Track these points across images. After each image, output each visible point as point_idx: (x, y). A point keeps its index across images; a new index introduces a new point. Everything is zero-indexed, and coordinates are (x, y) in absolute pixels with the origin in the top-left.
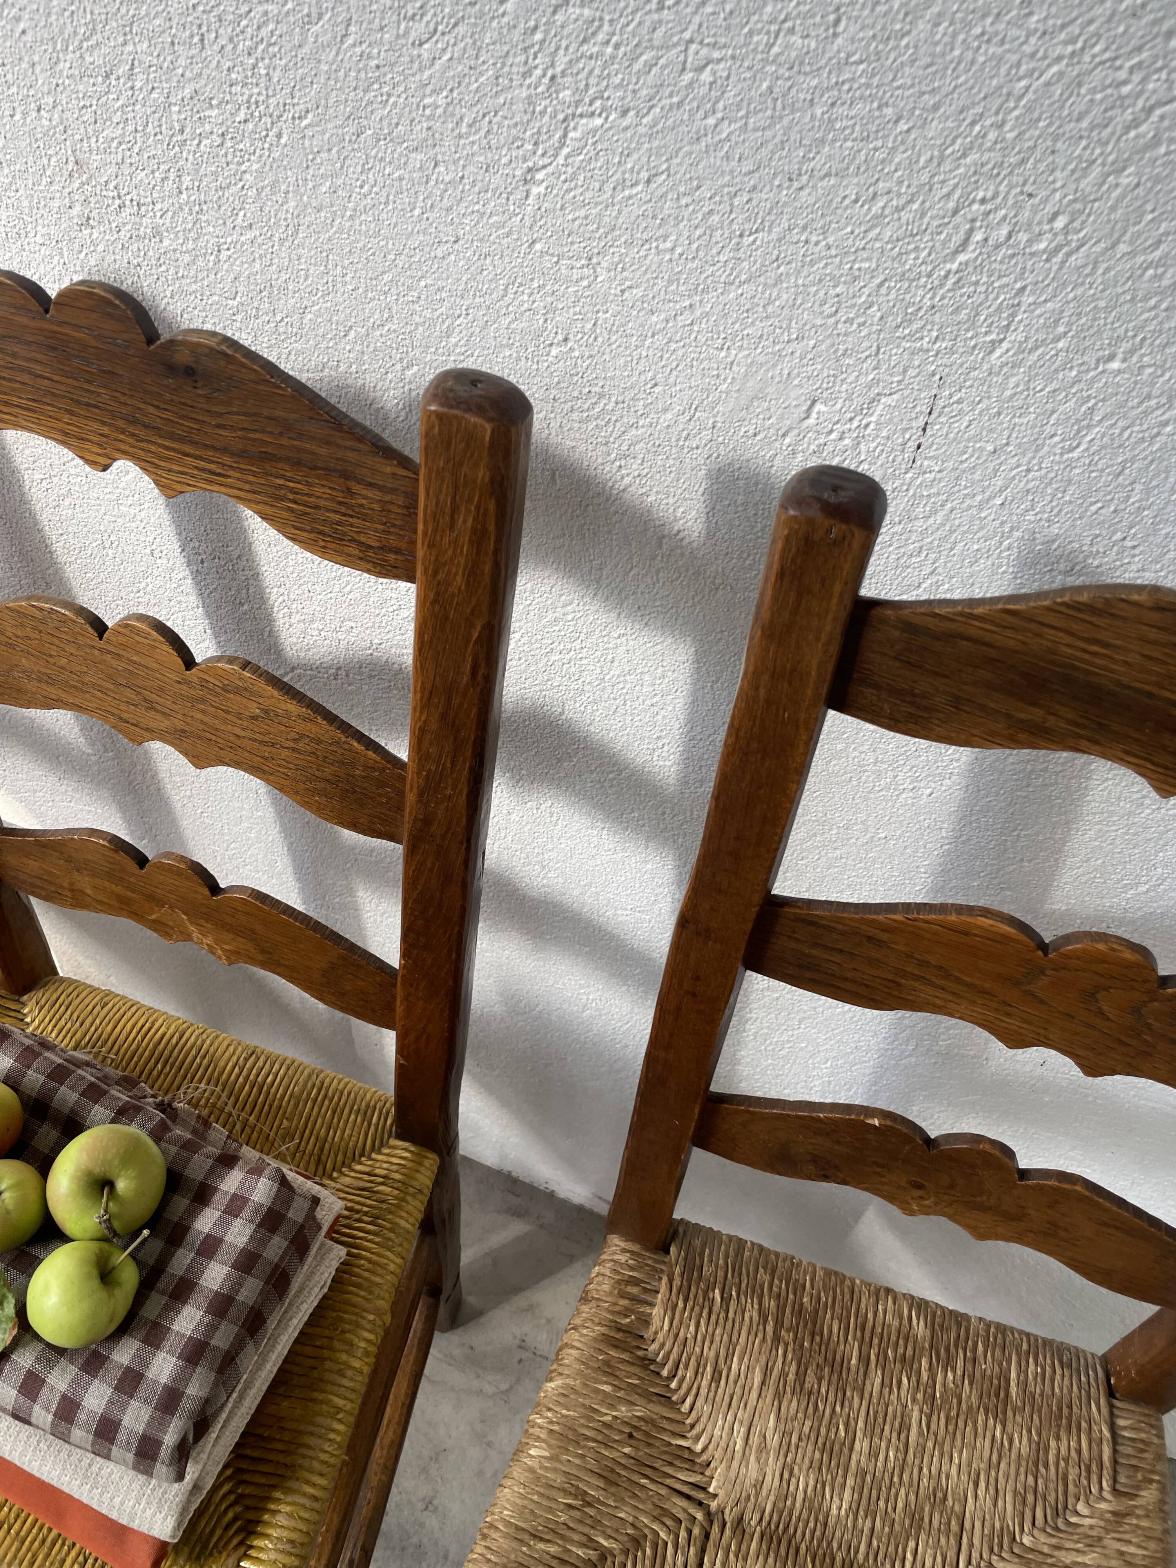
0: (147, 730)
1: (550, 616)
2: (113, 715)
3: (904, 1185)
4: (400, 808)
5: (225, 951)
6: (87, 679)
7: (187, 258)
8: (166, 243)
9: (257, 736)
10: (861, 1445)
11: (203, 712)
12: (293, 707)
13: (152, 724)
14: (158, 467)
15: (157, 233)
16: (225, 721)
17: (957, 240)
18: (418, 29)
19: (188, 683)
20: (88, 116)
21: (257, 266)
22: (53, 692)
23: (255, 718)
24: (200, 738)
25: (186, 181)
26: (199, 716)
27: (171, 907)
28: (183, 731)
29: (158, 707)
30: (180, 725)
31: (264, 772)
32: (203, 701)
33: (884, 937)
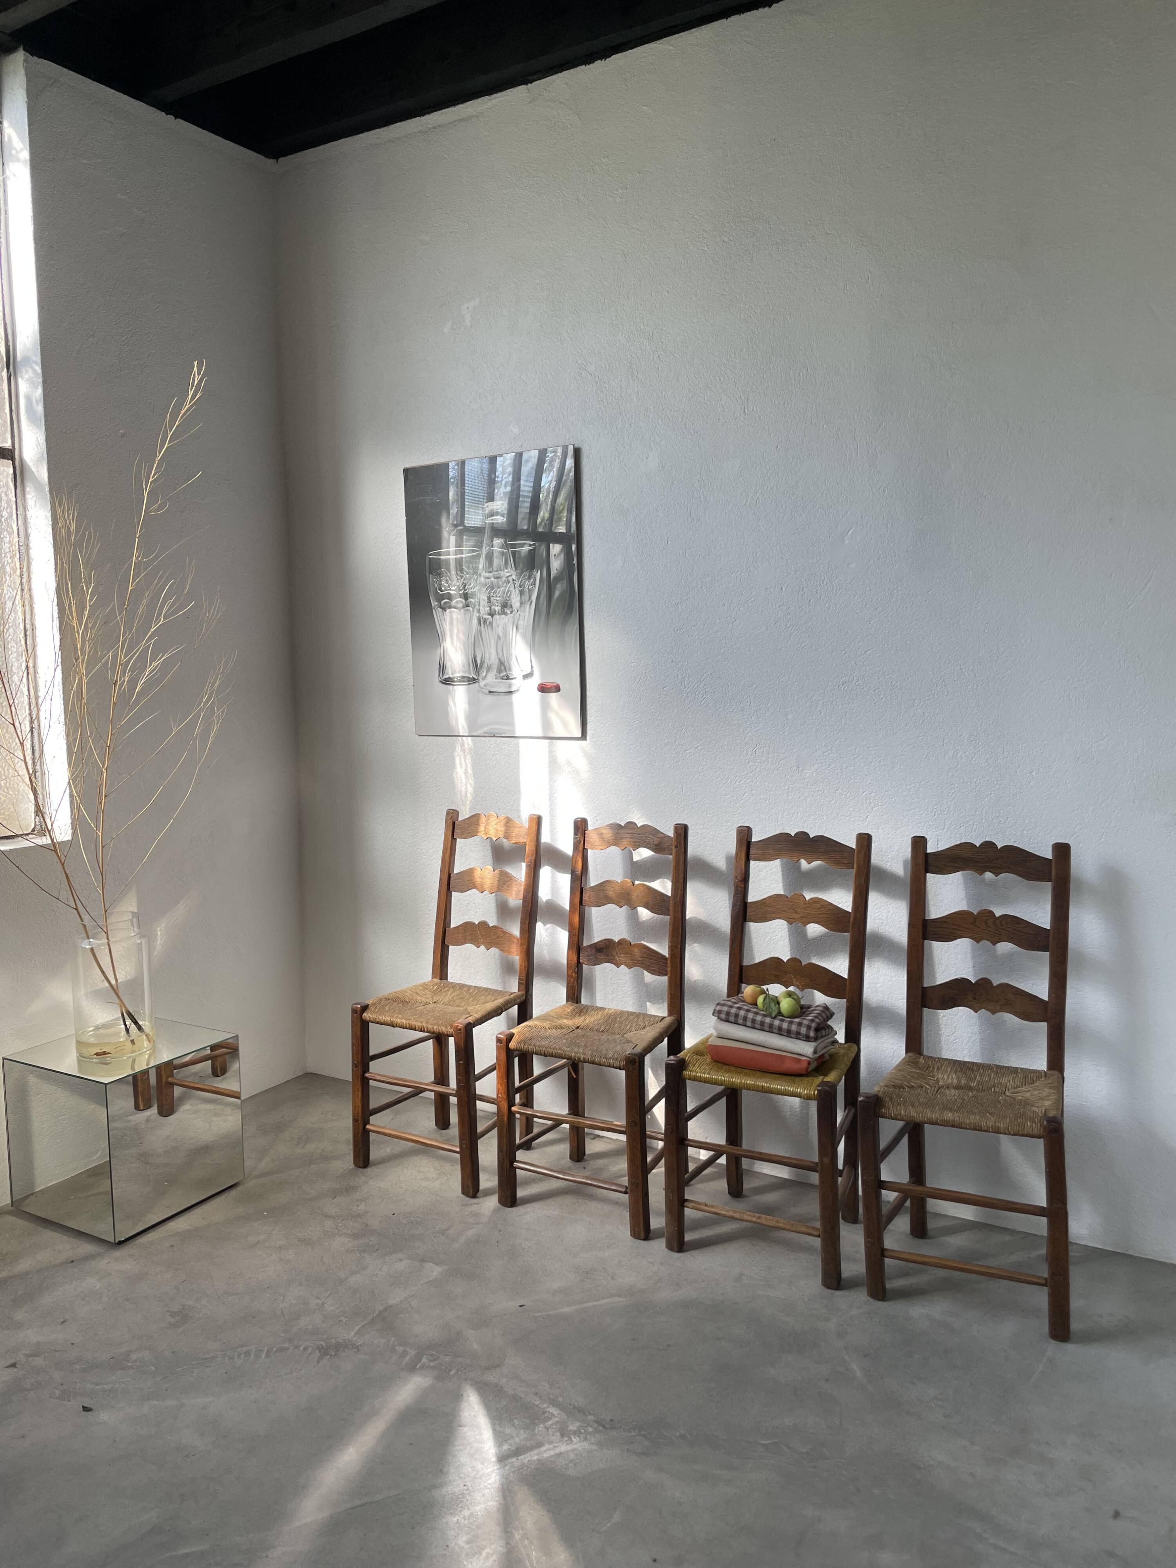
0: (794, 919)
1: (875, 903)
3: (971, 1000)
4: (849, 922)
6: (781, 911)
10: (978, 1078)
11: (808, 910)
13: (796, 917)
16: (812, 911)
17: (933, 814)
18: (848, 800)
26: (807, 912)
27: (790, 974)
28: (802, 917)
29: (798, 912)
30: (802, 915)
32: (808, 908)
33: (947, 920)
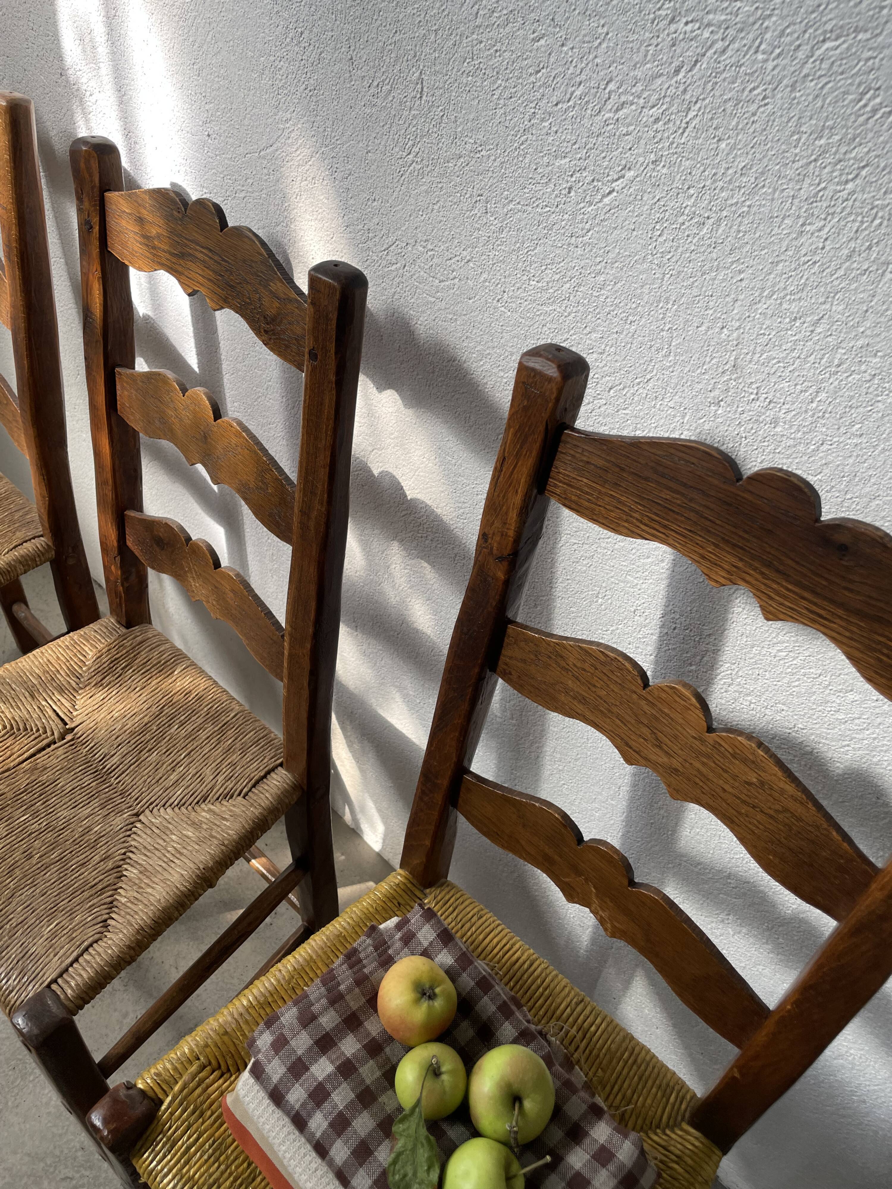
2: (622, 739)
5: (613, 927)
6: (615, 710)
7: (791, 442)
8: (778, 429)
9: (743, 797)
11: (704, 764)
12: (790, 788)
13: (653, 757)
14: (771, 598)
15: (775, 422)
19: (702, 740)
20: (763, 340)
21: (851, 461)
22: (580, 708)
23: (750, 784)
24: (689, 780)
25: (822, 396)
26: (698, 765)
27: (586, 880)
28: (676, 770)
29: (665, 747)
30: (676, 764)
31: (733, 822)
32: (708, 756)
